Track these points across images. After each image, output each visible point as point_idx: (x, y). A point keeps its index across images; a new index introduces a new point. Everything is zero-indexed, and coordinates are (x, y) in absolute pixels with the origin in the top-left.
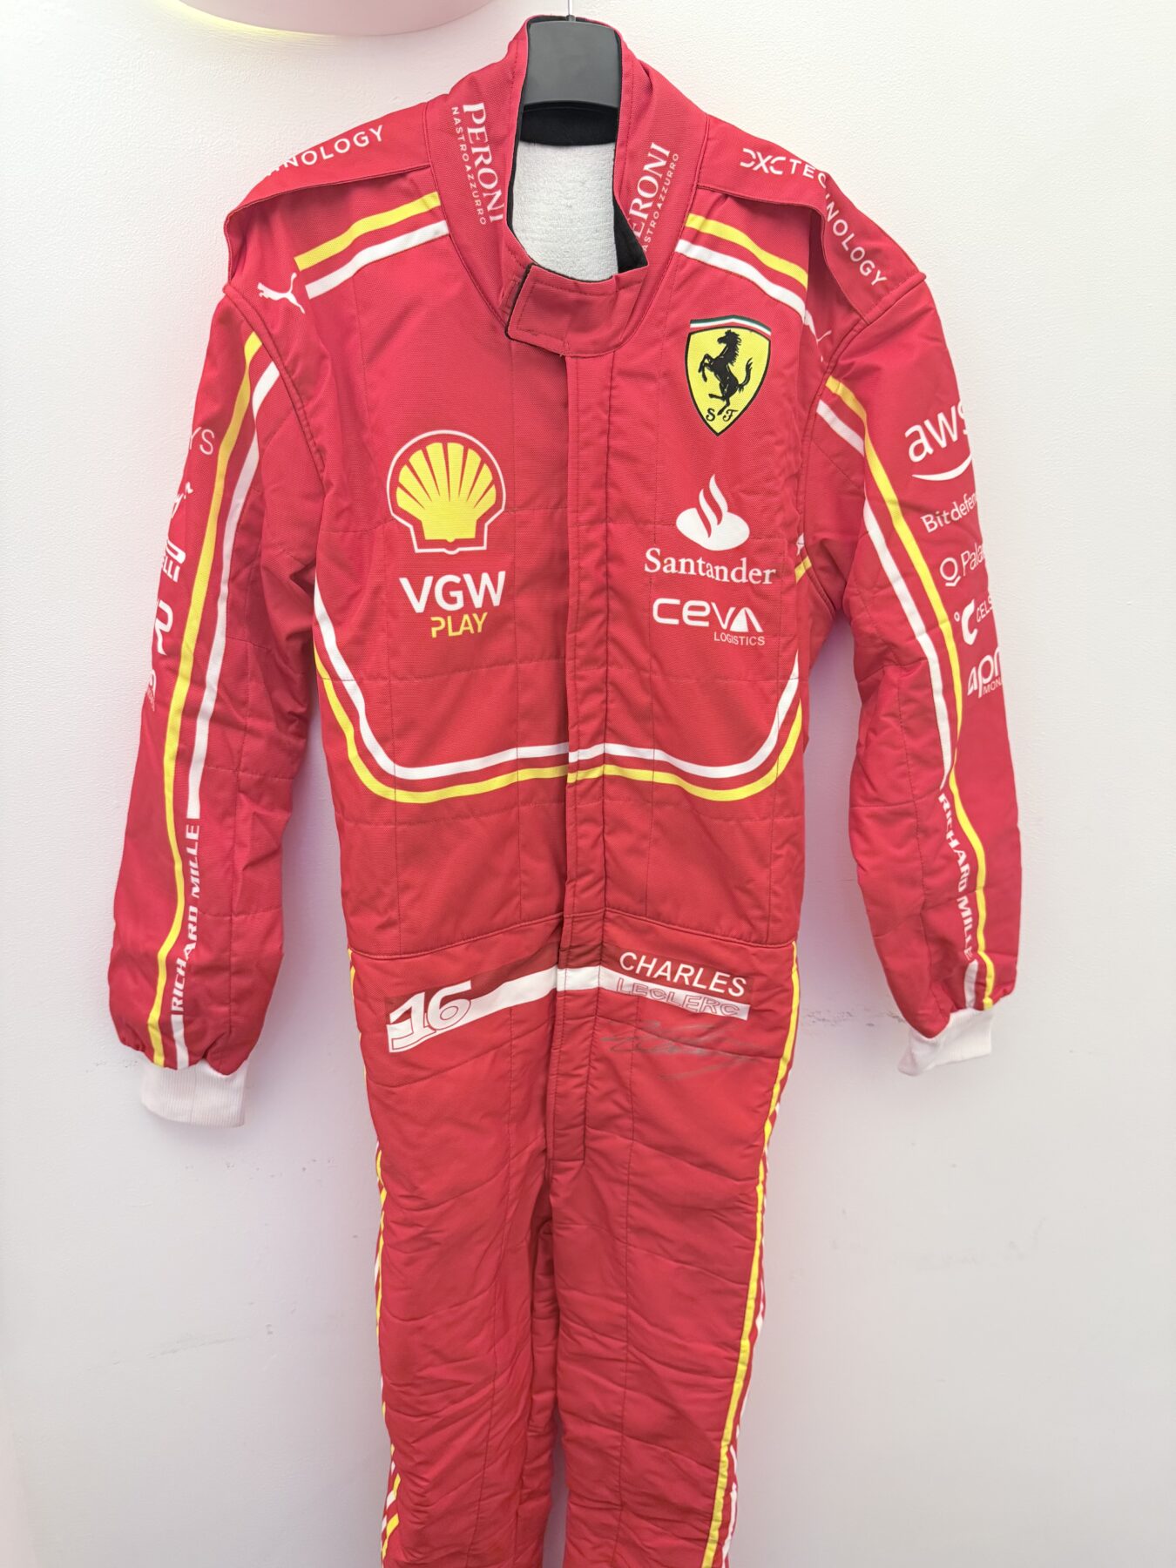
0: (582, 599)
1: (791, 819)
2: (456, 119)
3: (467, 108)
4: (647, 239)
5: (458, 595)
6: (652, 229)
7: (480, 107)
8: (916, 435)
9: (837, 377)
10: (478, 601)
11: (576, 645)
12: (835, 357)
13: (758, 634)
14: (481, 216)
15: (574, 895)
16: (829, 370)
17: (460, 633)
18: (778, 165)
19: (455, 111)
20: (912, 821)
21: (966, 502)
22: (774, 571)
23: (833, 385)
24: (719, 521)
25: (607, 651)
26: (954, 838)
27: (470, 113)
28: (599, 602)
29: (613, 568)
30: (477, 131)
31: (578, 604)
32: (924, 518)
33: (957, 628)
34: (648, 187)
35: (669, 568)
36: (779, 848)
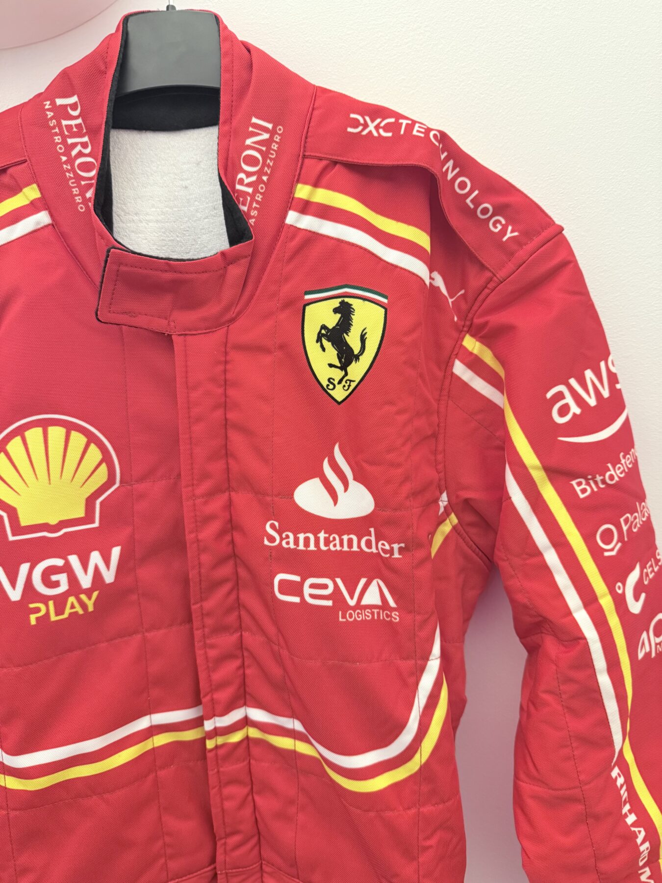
0: (203, 571)
1: (441, 806)
2: (48, 113)
3: (59, 102)
4: (254, 213)
5: (63, 578)
6: (257, 202)
7: (74, 99)
8: (560, 396)
9: (473, 336)
10: (86, 581)
11: (202, 614)
12: (470, 315)
13: (392, 609)
14: (79, 203)
15: (225, 852)
16: (465, 329)
17: (66, 615)
18: (387, 128)
19: (48, 106)
20: (580, 807)
21: (623, 461)
22: (403, 545)
23: (470, 344)
24: (346, 489)
25: (240, 617)
26: (630, 811)
27: (66, 106)
28: (226, 570)
29: (238, 537)
30: (73, 123)
31: (200, 576)
32: (574, 483)
33: (620, 602)
34: (251, 161)
35: (288, 543)
36: (428, 838)
